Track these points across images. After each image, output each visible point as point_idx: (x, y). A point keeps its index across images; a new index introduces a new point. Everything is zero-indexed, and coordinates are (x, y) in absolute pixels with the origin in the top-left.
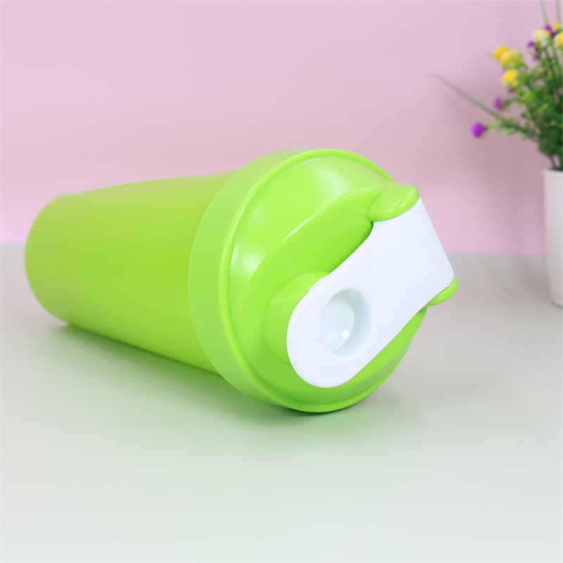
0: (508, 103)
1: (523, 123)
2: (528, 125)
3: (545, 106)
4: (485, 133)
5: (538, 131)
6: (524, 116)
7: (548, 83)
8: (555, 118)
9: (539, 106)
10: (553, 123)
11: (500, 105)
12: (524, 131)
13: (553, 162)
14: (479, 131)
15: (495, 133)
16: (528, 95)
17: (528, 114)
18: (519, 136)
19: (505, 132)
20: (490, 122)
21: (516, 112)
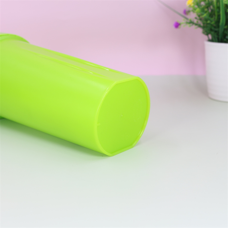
0: (189, 11)
1: (195, 21)
2: (198, 22)
3: (205, 15)
4: (179, 26)
5: (202, 25)
6: (196, 18)
7: (206, 4)
8: (209, 20)
9: (202, 15)
10: (209, 22)
11: (186, 12)
12: (196, 24)
13: (208, 37)
14: (177, 25)
15: (184, 26)
16: (198, 10)
17: (198, 18)
18: (194, 27)
19: (188, 25)
20: (182, 21)
21: (193, 16)
